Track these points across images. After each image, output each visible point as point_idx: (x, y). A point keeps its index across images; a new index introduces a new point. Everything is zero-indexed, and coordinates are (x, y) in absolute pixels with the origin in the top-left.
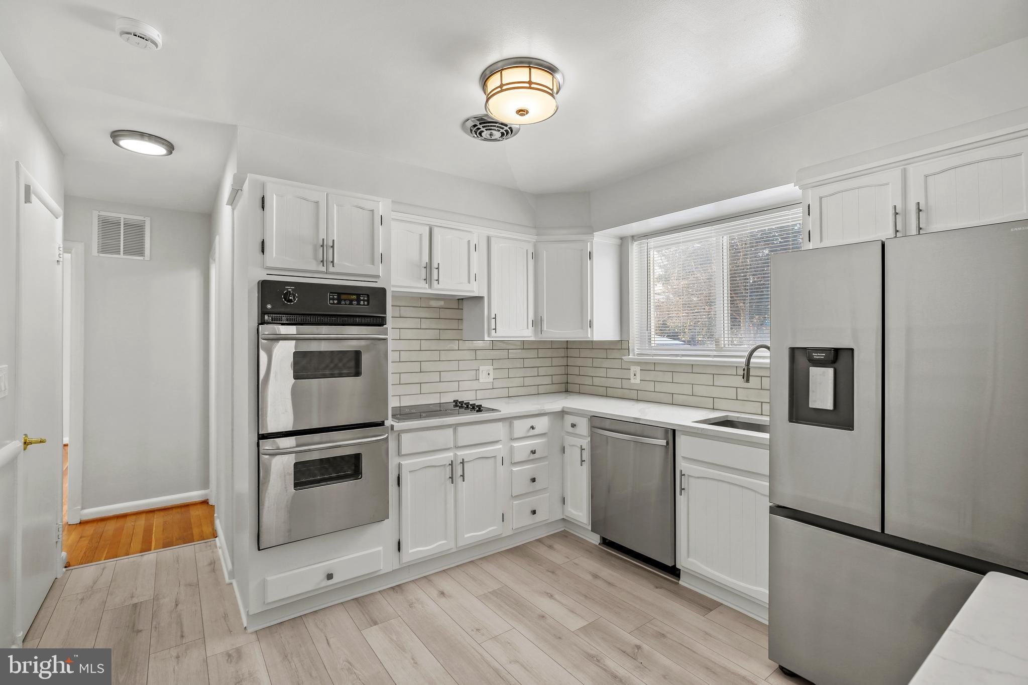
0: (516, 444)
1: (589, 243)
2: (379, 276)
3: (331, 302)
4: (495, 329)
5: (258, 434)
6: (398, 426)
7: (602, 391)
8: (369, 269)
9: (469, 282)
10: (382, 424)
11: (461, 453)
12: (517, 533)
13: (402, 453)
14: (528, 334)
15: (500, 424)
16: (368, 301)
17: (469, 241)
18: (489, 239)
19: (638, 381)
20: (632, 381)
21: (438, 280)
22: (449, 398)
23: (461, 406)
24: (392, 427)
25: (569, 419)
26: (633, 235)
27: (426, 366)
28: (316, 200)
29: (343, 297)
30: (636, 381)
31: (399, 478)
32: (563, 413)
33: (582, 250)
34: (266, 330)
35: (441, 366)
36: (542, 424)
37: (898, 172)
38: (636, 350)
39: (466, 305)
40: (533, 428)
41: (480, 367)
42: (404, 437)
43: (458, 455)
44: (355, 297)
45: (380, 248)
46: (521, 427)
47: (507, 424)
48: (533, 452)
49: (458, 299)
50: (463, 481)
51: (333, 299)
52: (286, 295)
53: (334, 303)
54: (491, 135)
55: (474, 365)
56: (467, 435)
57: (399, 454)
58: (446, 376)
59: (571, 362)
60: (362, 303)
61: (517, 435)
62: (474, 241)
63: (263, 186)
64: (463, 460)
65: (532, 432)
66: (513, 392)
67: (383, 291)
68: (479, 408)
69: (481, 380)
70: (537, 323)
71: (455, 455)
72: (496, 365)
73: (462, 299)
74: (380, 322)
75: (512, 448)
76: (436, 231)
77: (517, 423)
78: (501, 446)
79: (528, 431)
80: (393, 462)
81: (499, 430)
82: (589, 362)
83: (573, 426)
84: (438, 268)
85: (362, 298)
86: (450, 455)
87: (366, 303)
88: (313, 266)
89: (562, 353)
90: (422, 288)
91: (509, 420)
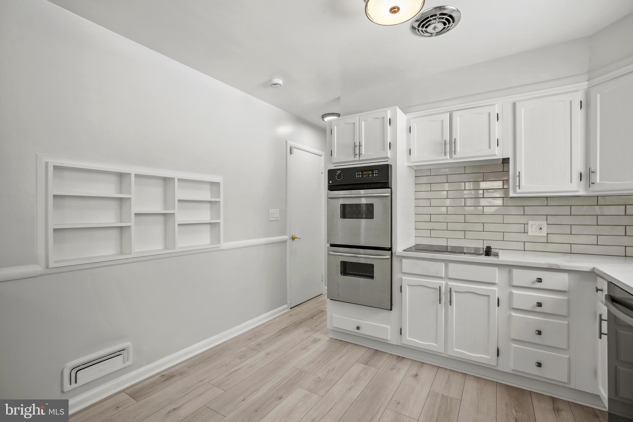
0: (515, 291)
2: (388, 158)
3: (358, 176)
4: (519, 186)
8: (381, 154)
9: (491, 148)
10: (390, 250)
13: (404, 271)
15: (496, 269)
16: (378, 173)
17: (490, 112)
18: (514, 105)
21: (455, 152)
27: (470, 218)
28: (353, 123)
29: (365, 173)
31: (401, 287)
34: (332, 194)
35: (484, 219)
36: (555, 280)
40: (540, 280)
41: (529, 222)
42: (406, 261)
44: (371, 172)
45: (389, 139)
46: (524, 276)
48: (540, 305)
50: (451, 305)
52: (337, 175)
54: (435, 28)
55: (522, 220)
57: (402, 272)
58: (489, 227)
60: (375, 175)
61: (517, 283)
62: (497, 109)
64: (451, 289)
65: (538, 285)
67: (387, 166)
69: (530, 234)
70: (586, 176)
71: (447, 285)
72: (551, 220)
74: (386, 185)
75: (511, 295)
76: (457, 114)
77: (519, 272)
78: (497, 289)
79: (533, 283)
80: (398, 276)
84: (454, 142)
85: (375, 172)
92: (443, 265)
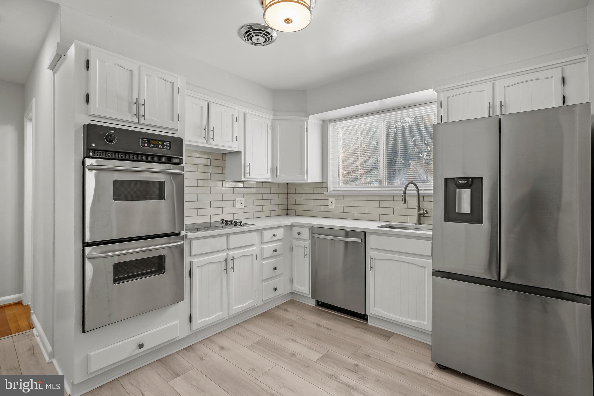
0: (264, 246)
1: (306, 122)
2: (176, 130)
3: (143, 144)
4: (249, 173)
5: (83, 242)
6: (190, 235)
7: (310, 213)
8: (169, 124)
9: (233, 141)
10: (178, 234)
11: (232, 253)
12: (265, 303)
13: (193, 254)
14: (267, 177)
15: (255, 233)
16: (170, 146)
17: (233, 114)
18: (245, 114)
19: (333, 206)
20: (330, 206)
21: (213, 138)
22: (218, 219)
23: (225, 223)
24: (186, 236)
25: (296, 230)
26: (330, 119)
27: (201, 197)
28: (131, 69)
29: (151, 141)
30: (332, 206)
31: (190, 272)
32: (292, 226)
33: (301, 126)
34: (89, 162)
35: (211, 198)
36: (280, 233)
37: (490, 84)
38: (331, 188)
39: (228, 158)
40: (274, 235)
41: (236, 199)
42: (194, 243)
43: (229, 254)
44: (160, 143)
45: (178, 111)
46: (268, 235)
47: (259, 233)
48: (275, 251)
49: (223, 154)
50: (233, 271)
52: (106, 136)
53: (144, 146)
54: (258, 40)
55: (232, 197)
56: (235, 241)
57: (191, 255)
58: (214, 204)
59: (290, 196)
60: (165, 147)
61: (265, 241)
62: (236, 115)
63: (88, 51)
64: (233, 257)
65: (274, 238)
66: (256, 215)
67: (180, 140)
68: (241, 224)
69: (236, 207)
70: (273, 171)
71: (228, 254)
72: (247, 197)
73: (225, 154)
74: (179, 162)
75: (262, 249)
76: (212, 106)
77: (265, 232)
78: (256, 248)
79: (272, 238)
80: (187, 260)
81: (254, 237)
82: (302, 196)
83: (299, 233)
84: (213, 130)
85: (165, 144)
86: (224, 254)
87: (168, 148)
88: (128, 117)
89: (284, 191)
90: (202, 143)
91: (260, 231)
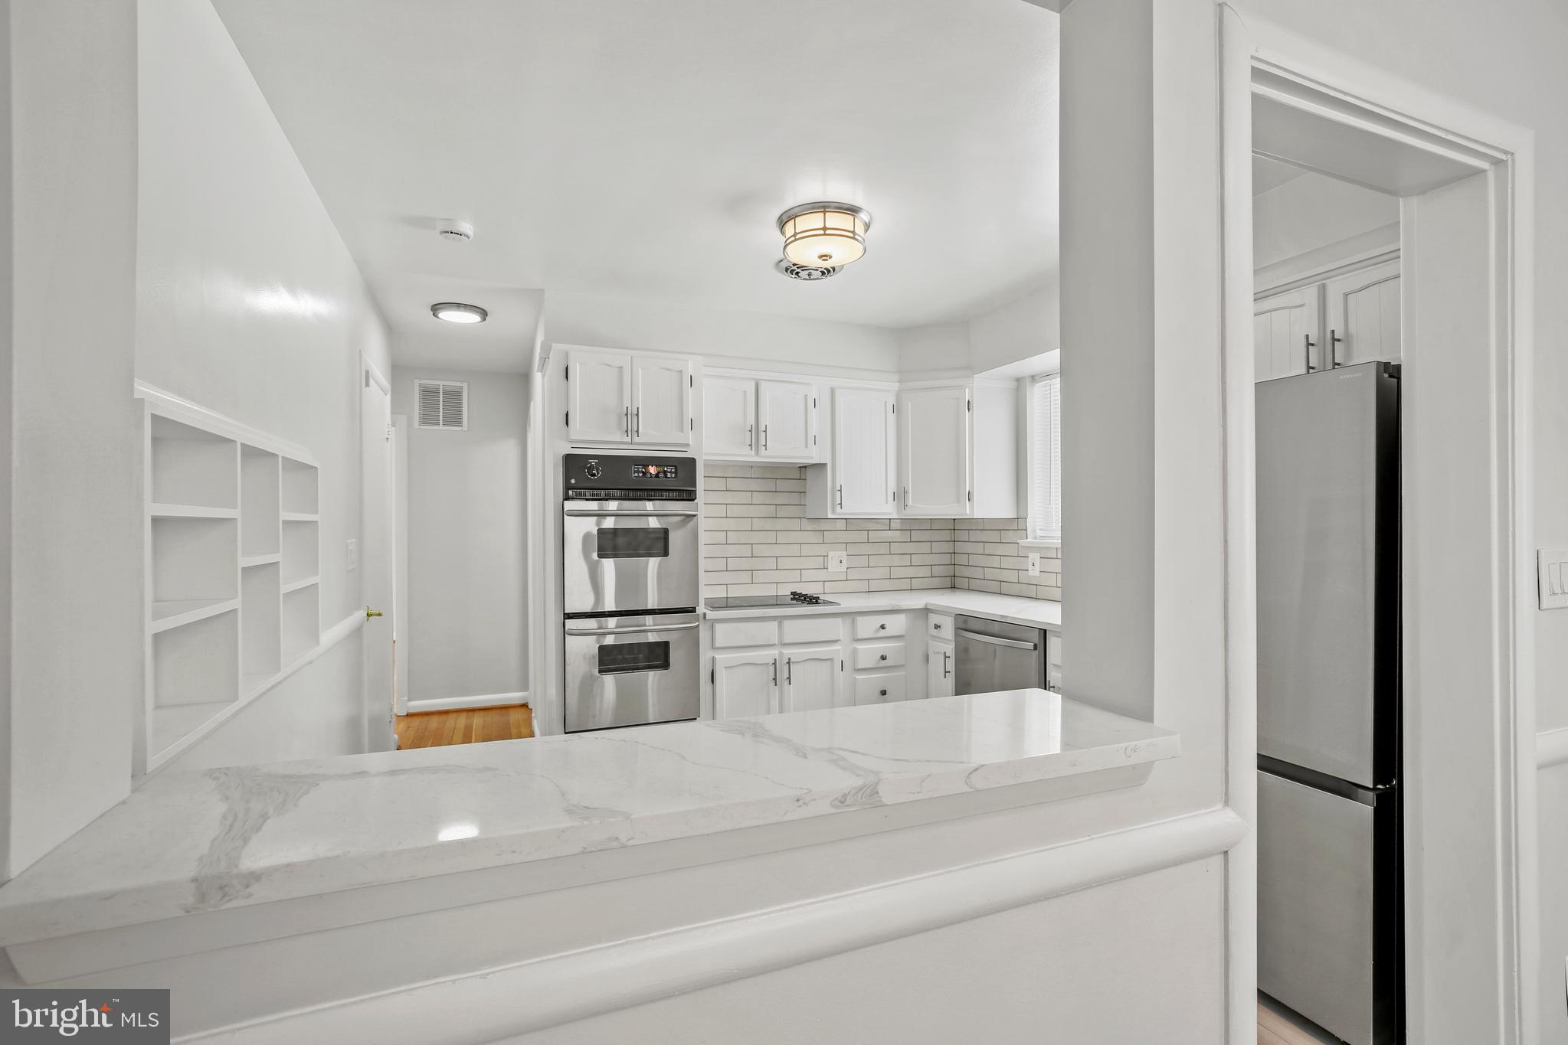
0: (860, 646)
1: (967, 390)
2: (688, 445)
3: (636, 475)
4: (841, 504)
5: (564, 614)
6: (711, 615)
7: (994, 586)
8: (676, 438)
9: (807, 447)
10: (693, 610)
11: (788, 652)
13: (717, 646)
14: (888, 509)
15: (839, 620)
16: (676, 473)
17: (806, 395)
18: (833, 391)
19: (1037, 573)
20: (1031, 573)
21: (765, 446)
22: (786, 591)
23: (799, 598)
24: (705, 614)
25: (934, 619)
26: (1031, 374)
27: (759, 550)
28: (620, 366)
30: (1034, 572)
31: (712, 673)
32: (927, 611)
33: (957, 399)
34: (569, 505)
35: (778, 550)
36: (897, 624)
37: (1314, 288)
38: (1038, 531)
39: (809, 474)
40: (883, 627)
41: (830, 553)
42: (718, 627)
43: (783, 654)
45: (690, 413)
46: (867, 626)
47: (848, 620)
48: (883, 658)
49: (800, 467)
50: (790, 684)
51: (638, 472)
52: (589, 469)
53: (639, 477)
54: (809, 275)
55: (821, 550)
56: (795, 630)
57: (713, 647)
58: (784, 563)
59: (959, 547)
60: (669, 475)
61: (861, 635)
62: (813, 394)
63: (567, 355)
64: (789, 659)
65: (882, 633)
66: (874, 585)
67: (692, 461)
68: (817, 601)
69: (830, 570)
70: (900, 496)
71: (781, 654)
72: (852, 549)
73: (805, 467)
74: (690, 496)
75: (855, 652)
76: (763, 386)
77: (860, 620)
78: (840, 647)
79: (877, 631)
80: (705, 655)
81: (838, 628)
82: (979, 548)
83: (937, 627)
84: (765, 431)
85: (669, 470)
86: (774, 653)
87: (673, 475)
88: (618, 436)
89: (946, 535)
90: (748, 456)
91: (851, 615)
92: (774, 624)
